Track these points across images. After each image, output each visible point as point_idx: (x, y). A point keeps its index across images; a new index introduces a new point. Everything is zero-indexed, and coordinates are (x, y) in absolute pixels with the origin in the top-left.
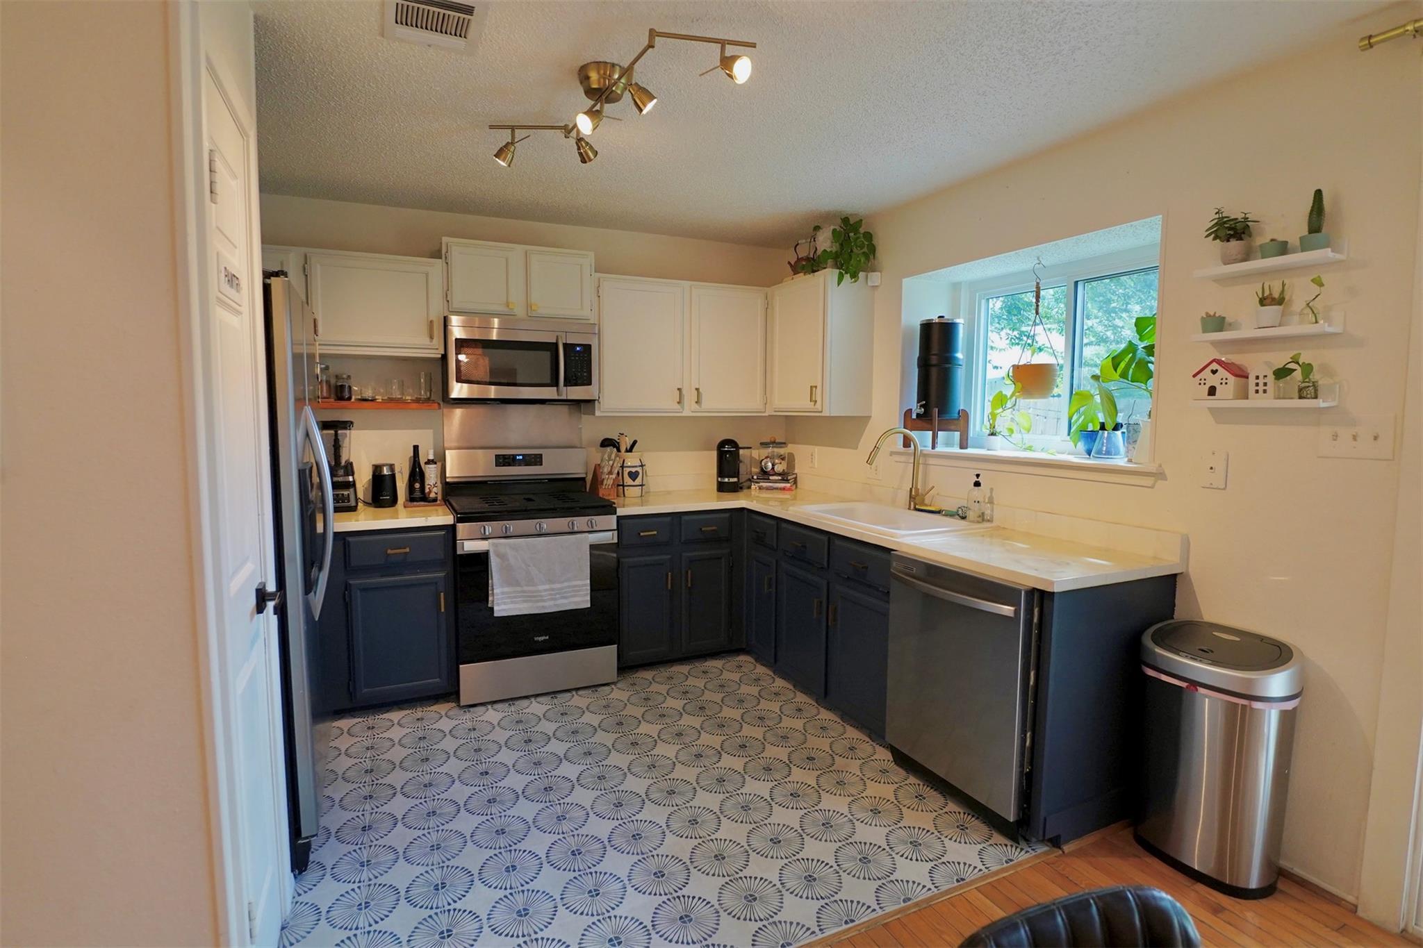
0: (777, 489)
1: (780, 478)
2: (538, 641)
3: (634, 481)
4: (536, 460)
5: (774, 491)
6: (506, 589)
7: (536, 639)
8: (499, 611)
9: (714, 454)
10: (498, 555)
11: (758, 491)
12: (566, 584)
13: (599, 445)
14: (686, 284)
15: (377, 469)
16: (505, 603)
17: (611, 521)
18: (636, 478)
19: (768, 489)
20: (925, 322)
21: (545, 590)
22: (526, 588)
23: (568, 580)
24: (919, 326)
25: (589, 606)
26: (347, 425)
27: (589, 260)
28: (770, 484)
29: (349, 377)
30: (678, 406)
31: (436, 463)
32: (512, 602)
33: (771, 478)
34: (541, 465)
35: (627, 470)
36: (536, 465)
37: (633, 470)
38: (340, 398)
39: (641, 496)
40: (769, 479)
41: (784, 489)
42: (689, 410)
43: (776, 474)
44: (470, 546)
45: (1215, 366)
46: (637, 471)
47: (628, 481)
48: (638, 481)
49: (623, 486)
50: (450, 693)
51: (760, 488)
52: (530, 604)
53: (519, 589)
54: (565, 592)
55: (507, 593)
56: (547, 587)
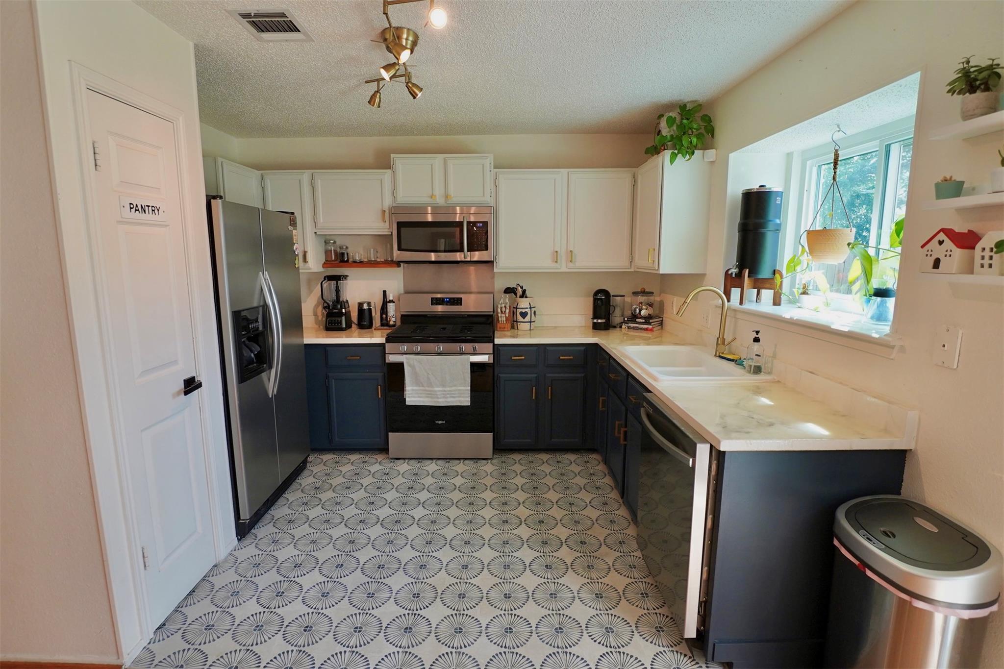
0: (641, 329)
1: (644, 321)
2: (438, 424)
3: (524, 319)
4: (458, 302)
5: (639, 330)
6: (415, 388)
7: (436, 422)
8: (410, 401)
9: (591, 299)
10: (410, 365)
11: (627, 330)
12: (454, 388)
13: (503, 292)
14: (565, 171)
15: (360, 305)
16: (414, 397)
17: (489, 347)
18: (526, 316)
19: (634, 328)
20: (745, 192)
21: (439, 391)
22: (427, 388)
23: (455, 386)
24: (741, 195)
25: (469, 404)
26: (345, 277)
27: (489, 161)
28: (637, 325)
29: (347, 248)
30: (555, 265)
31: (394, 302)
32: (419, 397)
33: (637, 320)
34: (461, 305)
35: (519, 311)
36: (457, 305)
37: (524, 311)
38: (343, 261)
39: (530, 330)
40: (636, 321)
41: (647, 329)
42: (565, 267)
43: (642, 318)
44: (392, 359)
45: (942, 236)
46: (525, 312)
47: (520, 318)
48: (528, 318)
49: (517, 322)
50: (384, 449)
51: (629, 328)
52: (430, 399)
53: (421, 388)
54: (453, 394)
55: (416, 390)
56: (440, 389)
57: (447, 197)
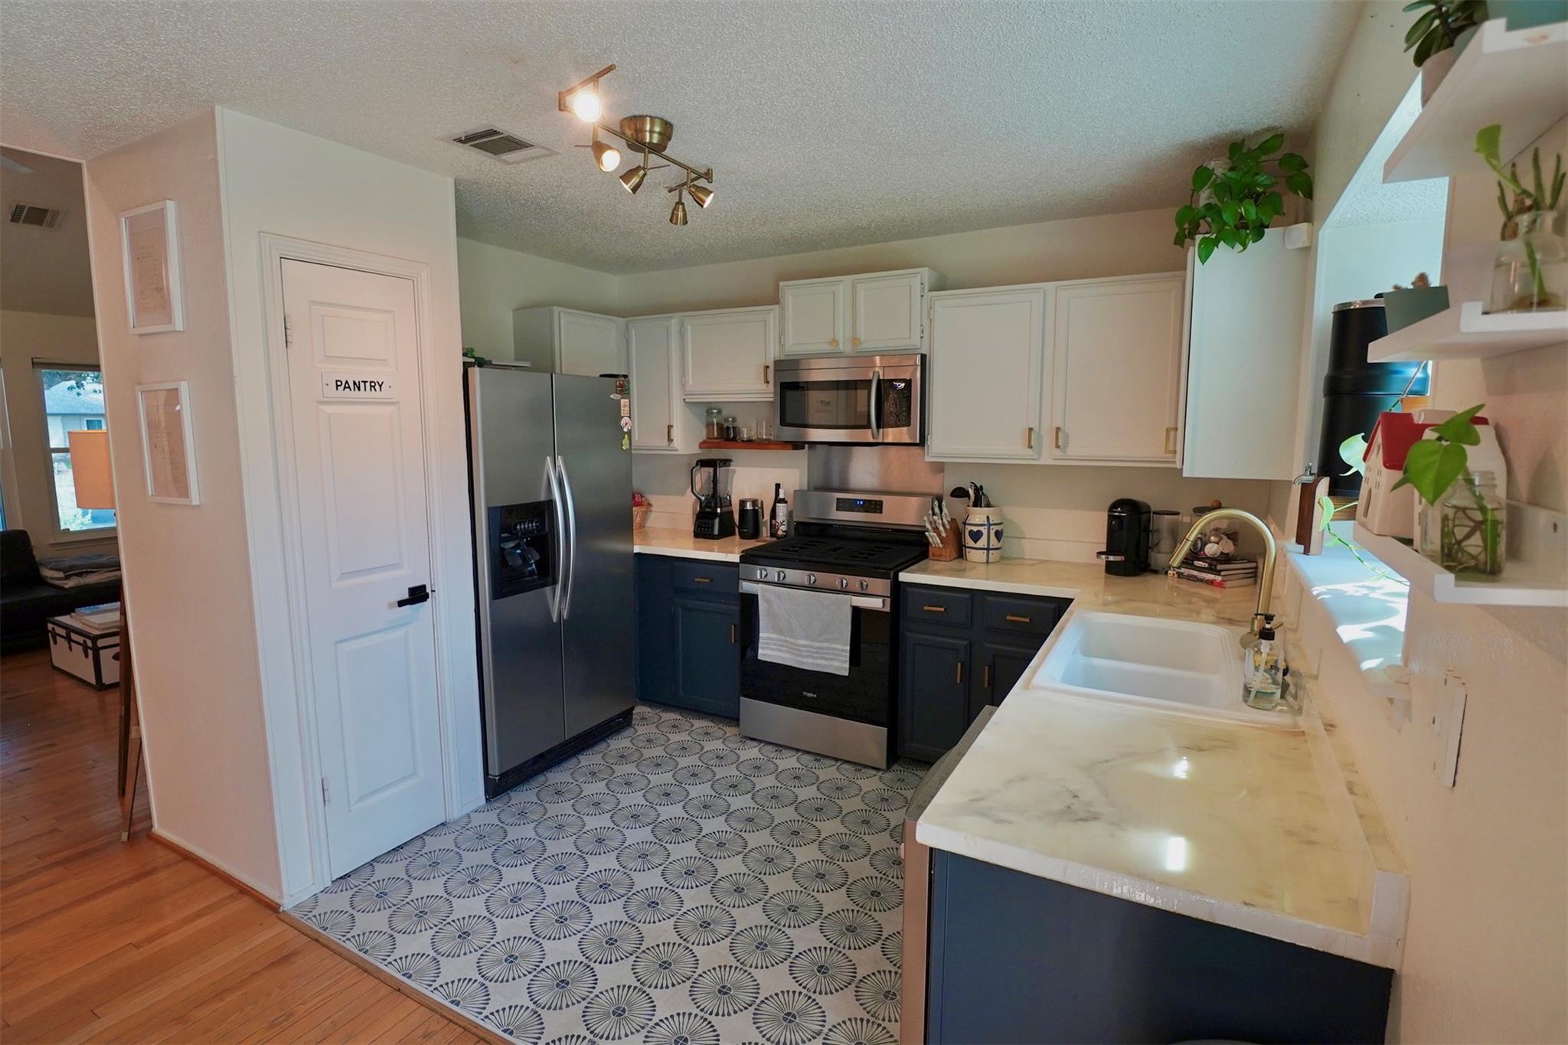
0: (1201, 580)
1: (1207, 565)
2: (806, 696)
3: (976, 542)
4: (876, 507)
5: (1199, 583)
6: (774, 636)
7: (804, 693)
8: (763, 655)
9: (1105, 515)
10: (767, 601)
11: (1176, 580)
12: (826, 645)
13: (950, 493)
14: (1050, 286)
15: (743, 503)
16: (772, 649)
18: (979, 539)
19: (1190, 578)
20: (1336, 310)
21: (805, 646)
22: (788, 639)
23: (827, 641)
24: (1332, 315)
25: (847, 674)
26: (726, 462)
27: (923, 276)
28: (1195, 573)
29: (734, 420)
30: (1029, 451)
31: (786, 502)
32: (778, 650)
33: (1196, 563)
34: (881, 512)
35: (969, 528)
36: (876, 512)
37: (975, 529)
38: (728, 439)
39: (988, 562)
40: (1193, 564)
41: (1211, 583)
42: (1048, 456)
43: (1205, 559)
44: (746, 587)
46: (979, 531)
47: (969, 542)
48: (982, 542)
49: (965, 546)
50: (732, 718)
51: (1180, 575)
52: (792, 657)
53: (782, 637)
54: (824, 653)
55: (773, 639)
56: (806, 643)
57: (855, 340)
